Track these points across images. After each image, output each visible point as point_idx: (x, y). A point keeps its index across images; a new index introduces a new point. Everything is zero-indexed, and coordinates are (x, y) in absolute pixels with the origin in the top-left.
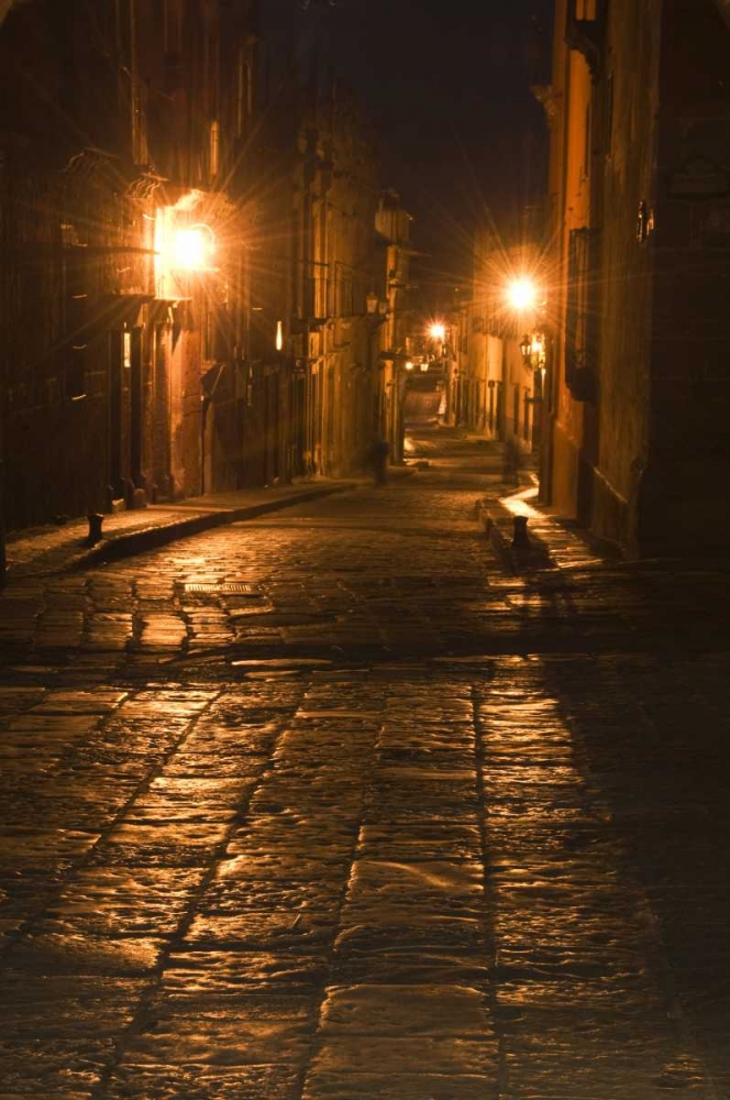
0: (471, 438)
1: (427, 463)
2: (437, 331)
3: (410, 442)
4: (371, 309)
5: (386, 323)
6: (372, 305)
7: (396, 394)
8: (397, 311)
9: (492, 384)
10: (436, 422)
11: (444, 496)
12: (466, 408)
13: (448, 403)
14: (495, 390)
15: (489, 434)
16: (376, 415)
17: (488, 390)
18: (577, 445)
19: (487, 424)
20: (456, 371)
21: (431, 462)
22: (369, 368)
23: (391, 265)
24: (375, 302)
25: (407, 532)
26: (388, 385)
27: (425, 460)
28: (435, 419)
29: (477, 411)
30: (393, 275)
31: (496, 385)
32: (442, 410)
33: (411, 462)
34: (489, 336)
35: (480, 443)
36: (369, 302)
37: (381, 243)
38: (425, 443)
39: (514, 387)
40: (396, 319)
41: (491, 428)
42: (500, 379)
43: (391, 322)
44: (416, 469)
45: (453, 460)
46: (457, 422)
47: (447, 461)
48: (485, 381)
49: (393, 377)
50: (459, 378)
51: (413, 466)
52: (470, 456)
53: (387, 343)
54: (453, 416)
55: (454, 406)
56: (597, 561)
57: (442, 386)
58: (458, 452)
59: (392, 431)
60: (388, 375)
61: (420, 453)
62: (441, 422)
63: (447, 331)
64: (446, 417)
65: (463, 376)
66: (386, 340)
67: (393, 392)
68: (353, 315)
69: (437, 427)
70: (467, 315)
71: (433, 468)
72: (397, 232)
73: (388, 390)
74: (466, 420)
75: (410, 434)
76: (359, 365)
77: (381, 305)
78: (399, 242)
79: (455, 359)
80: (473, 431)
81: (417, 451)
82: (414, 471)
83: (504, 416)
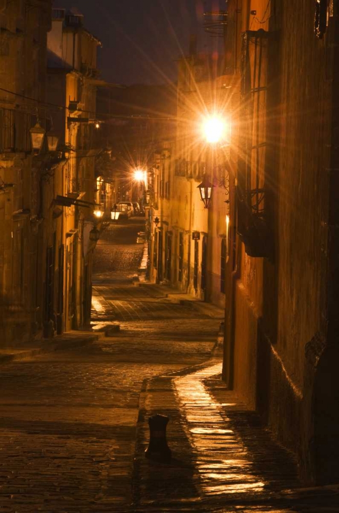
0: (174, 297)
1: (118, 327)
2: (139, 176)
3: (101, 302)
4: (36, 145)
5: (63, 163)
6: (37, 139)
7: (79, 247)
8: (81, 150)
9: (196, 236)
10: (137, 279)
11: (118, 371)
12: (168, 264)
13: (149, 258)
14: (200, 242)
15: (194, 294)
16: (50, 271)
17: (193, 242)
18: (257, 314)
19: (192, 281)
20: (157, 221)
21: (122, 326)
22: (40, 215)
23: (71, 94)
24: (41, 136)
25: (32, 428)
26: (68, 235)
27: (116, 323)
28: (136, 275)
29: (181, 267)
30: (73, 107)
31: (202, 236)
32: (144, 265)
33: (98, 326)
34: (193, 180)
35: (183, 303)
36: (34, 136)
37: (58, 70)
38: (119, 303)
39: (221, 239)
40: (78, 158)
41: (196, 287)
42: (206, 231)
43: (72, 162)
44: (102, 334)
45: (151, 323)
46: (159, 279)
47: (142, 324)
48: (189, 231)
49: (76, 226)
50: (161, 228)
51: (100, 330)
52: (168, 318)
53: (67, 187)
54: (155, 272)
55: (155, 260)
56: (258, 486)
57: (143, 237)
58: (154, 314)
59: (73, 289)
60: (68, 223)
61: (111, 314)
62: (142, 279)
63: (149, 176)
64: (147, 272)
65: (164, 226)
66: (66, 183)
67: (74, 245)
68: (14, 150)
69: (136, 284)
70: (170, 157)
71: (124, 333)
72: (80, 58)
73: (68, 242)
74: (169, 278)
75: (100, 293)
76: (26, 211)
77: (50, 139)
78: (82, 69)
79: (157, 208)
80: (174, 288)
81: (107, 312)
82: (97, 337)
83: (210, 272)
